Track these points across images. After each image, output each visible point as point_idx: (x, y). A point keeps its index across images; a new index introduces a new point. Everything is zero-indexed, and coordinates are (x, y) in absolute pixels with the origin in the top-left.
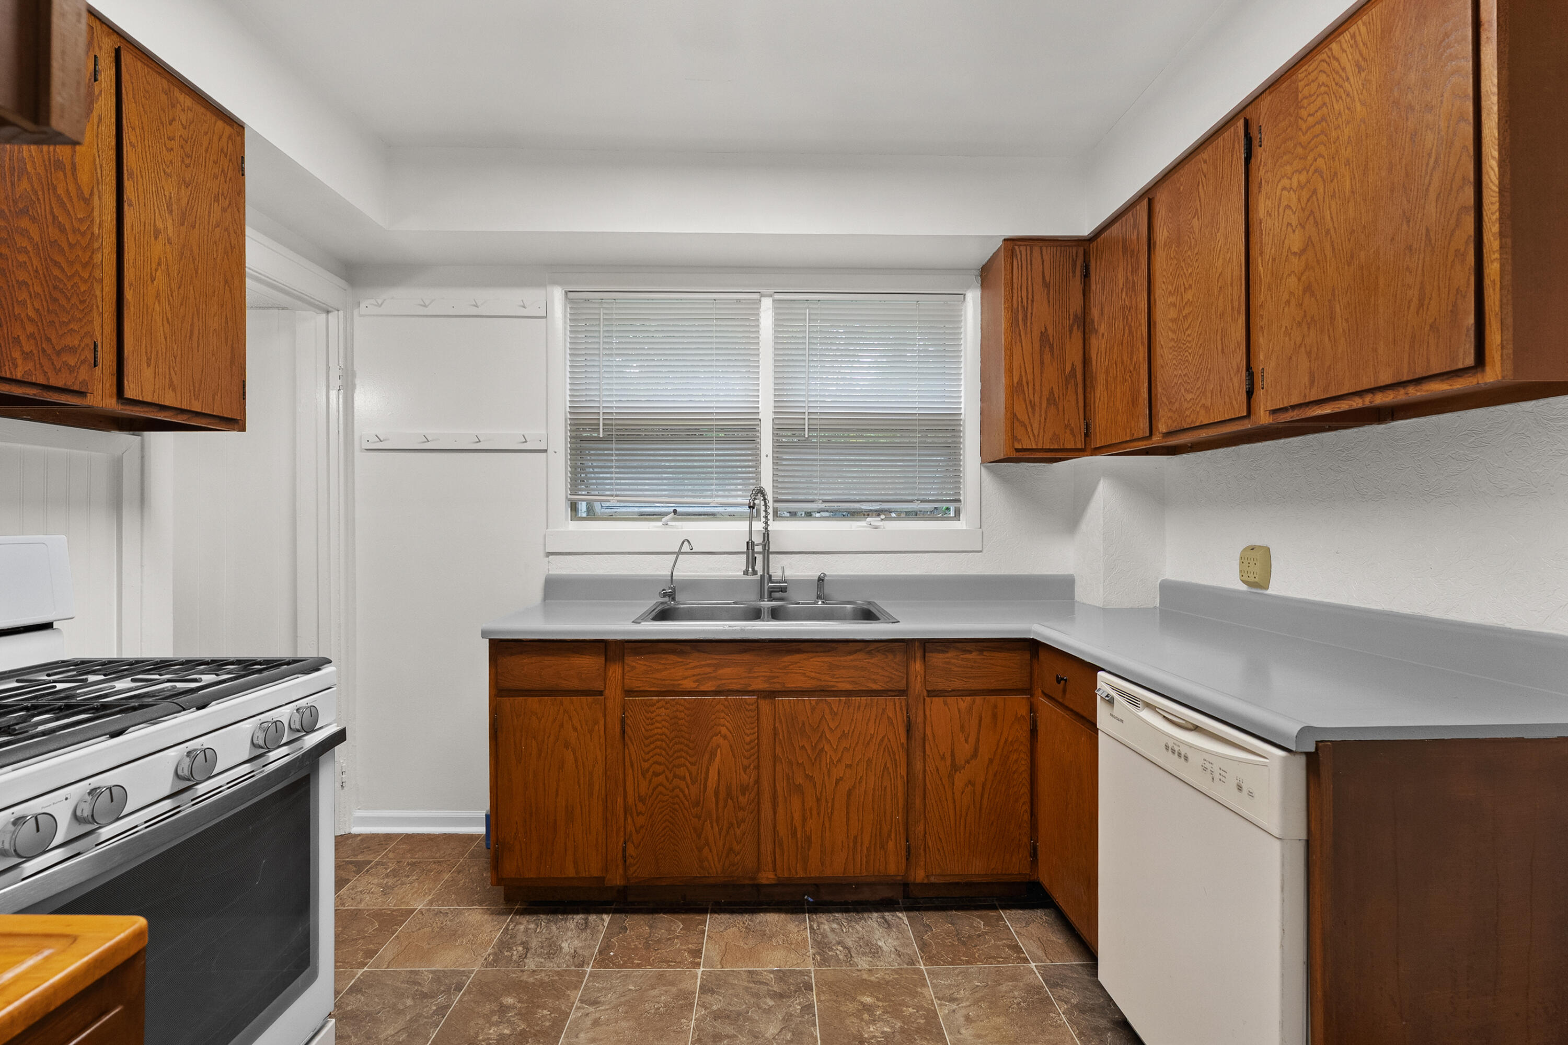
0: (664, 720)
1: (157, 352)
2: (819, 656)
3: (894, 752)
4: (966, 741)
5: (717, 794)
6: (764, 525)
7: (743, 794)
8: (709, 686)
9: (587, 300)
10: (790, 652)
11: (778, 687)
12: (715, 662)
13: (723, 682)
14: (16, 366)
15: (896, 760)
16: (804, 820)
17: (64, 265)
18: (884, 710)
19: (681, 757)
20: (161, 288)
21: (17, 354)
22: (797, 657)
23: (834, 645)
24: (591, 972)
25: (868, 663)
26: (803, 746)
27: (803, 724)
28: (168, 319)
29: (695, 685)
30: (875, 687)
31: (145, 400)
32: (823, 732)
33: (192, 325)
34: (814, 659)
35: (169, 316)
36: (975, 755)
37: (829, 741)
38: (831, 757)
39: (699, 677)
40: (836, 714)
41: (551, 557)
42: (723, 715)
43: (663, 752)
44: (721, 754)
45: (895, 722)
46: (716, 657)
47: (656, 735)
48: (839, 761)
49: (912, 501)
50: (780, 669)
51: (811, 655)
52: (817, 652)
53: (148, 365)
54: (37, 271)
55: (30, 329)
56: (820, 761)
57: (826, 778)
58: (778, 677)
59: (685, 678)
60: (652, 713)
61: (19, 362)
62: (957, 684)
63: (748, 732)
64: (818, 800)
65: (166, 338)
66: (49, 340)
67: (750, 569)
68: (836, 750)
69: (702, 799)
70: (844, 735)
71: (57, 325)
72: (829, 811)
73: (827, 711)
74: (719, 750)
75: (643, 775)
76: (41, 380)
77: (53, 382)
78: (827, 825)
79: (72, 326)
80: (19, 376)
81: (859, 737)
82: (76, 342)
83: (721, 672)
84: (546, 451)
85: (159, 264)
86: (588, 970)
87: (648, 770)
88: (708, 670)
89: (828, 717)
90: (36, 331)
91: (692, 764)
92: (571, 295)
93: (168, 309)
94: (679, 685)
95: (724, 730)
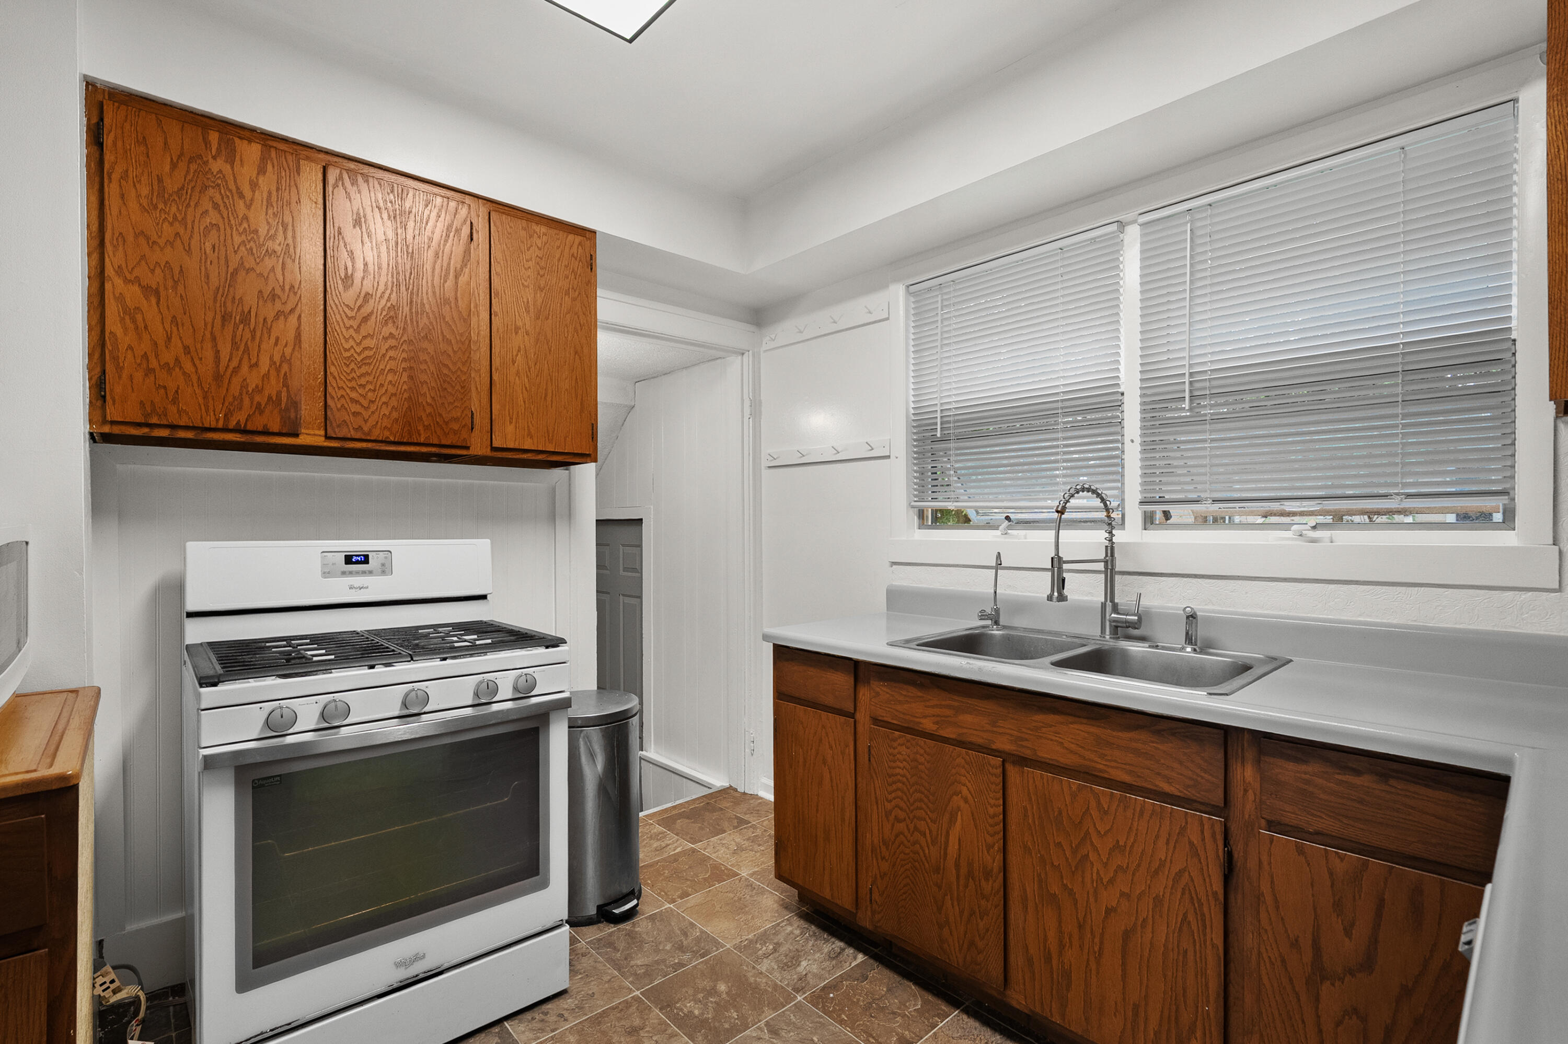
0: (905, 760)
1: (518, 412)
2: (1082, 723)
3: (1199, 900)
4: (1348, 933)
5: (957, 866)
6: (1107, 535)
7: (987, 880)
8: (949, 732)
9: (930, 289)
10: (1043, 709)
11: (1028, 753)
12: (956, 704)
13: (965, 731)
14: (420, 435)
15: (1203, 915)
16: (1061, 946)
17: (451, 366)
18: (1183, 830)
19: (921, 808)
20: (520, 368)
21: (421, 428)
22: (1051, 718)
23: (1103, 711)
24: (800, 1001)
25: (1157, 749)
26: (1060, 843)
27: (1060, 813)
28: (526, 388)
29: (934, 727)
30: (1167, 788)
31: (508, 447)
32: (1087, 833)
33: (546, 390)
34: (1076, 726)
35: (527, 386)
36: (1367, 964)
37: (1096, 849)
38: (1098, 873)
39: (939, 719)
40: (1106, 813)
41: (894, 567)
42: (963, 771)
43: (905, 798)
44: (962, 820)
45: (1202, 853)
46: (956, 698)
47: (897, 775)
48: (1112, 881)
49: (1385, 496)
50: (1029, 729)
51: (1071, 719)
52: (1079, 717)
53: (511, 423)
54: (433, 373)
55: (429, 410)
56: (1083, 872)
57: (1092, 900)
58: (1027, 740)
59: (925, 717)
60: (894, 749)
61: (422, 432)
62: (1326, 824)
63: (992, 802)
64: (1080, 927)
65: (524, 402)
66: (440, 415)
67: (1056, 594)
68: (1106, 865)
69: (942, 867)
70: (1117, 847)
71: (446, 405)
72: (1096, 949)
73: (1093, 804)
74: (959, 813)
75: (887, 817)
76: (436, 442)
77: (444, 442)
78: (1093, 966)
79: (456, 404)
80: (422, 440)
81: (1141, 858)
82: (459, 414)
83: (961, 717)
84: (889, 457)
85: (519, 351)
86: (799, 998)
87: (891, 811)
88: (948, 712)
89: (1094, 813)
90: (432, 410)
91: (934, 822)
92: (912, 289)
93: (526, 380)
94: (920, 723)
95: (965, 791)
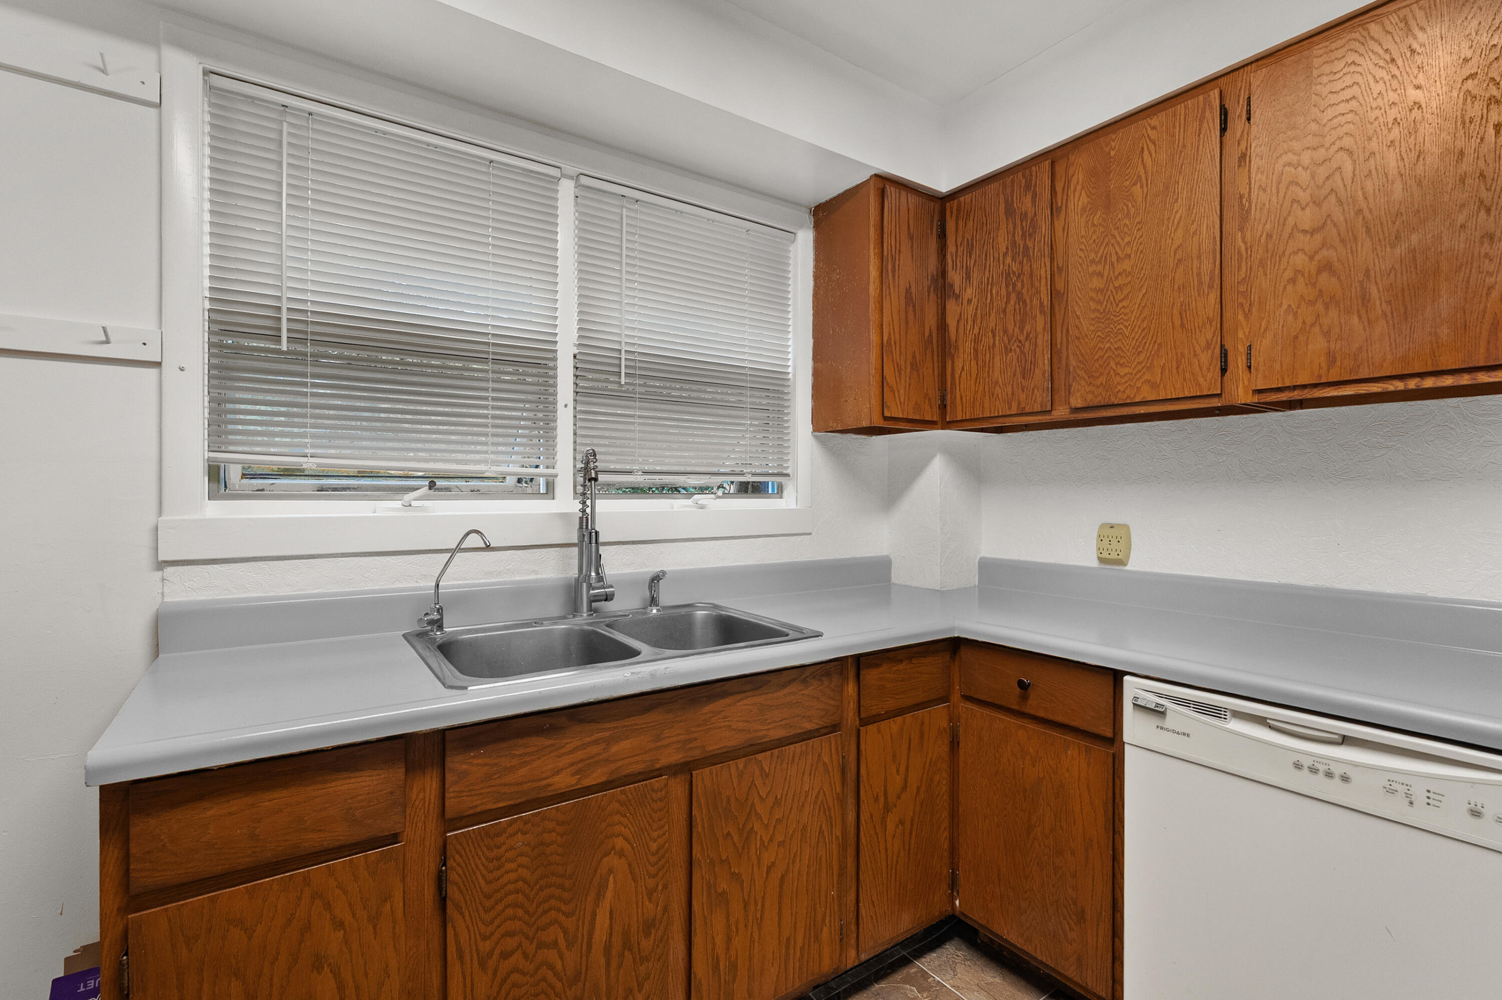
0: (521, 854)
2: (748, 697)
3: (829, 807)
4: (898, 771)
5: (607, 950)
7: (647, 934)
8: (597, 776)
9: (251, 99)
10: (712, 698)
11: (697, 754)
12: (607, 734)
13: (620, 763)
15: (831, 818)
16: (729, 939)
18: (820, 756)
19: (550, 909)
22: (720, 703)
23: (765, 677)
25: (803, 694)
26: (729, 834)
27: (728, 801)
29: (573, 780)
30: (809, 726)
32: (753, 804)
34: (742, 703)
36: (905, 787)
37: (759, 817)
38: (761, 839)
39: (580, 765)
40: (767, 775)
41: (170, 570)
42: (617, 818)
43: (520, 912)
44: (615, 882)
45: (830, 769)
46: (608, 725)
47: (506, 885)
48: (771, 840)
50: (699, 726)
51: (739, 697)
52: (745, 692)
56: (749, 848)
57: (756, 869)
58: (695, 739)
59: (558, 772)
60: (499, 847)
62: (891, 704)
63: (655, 834)
64: (746, 905)
67: (593, 574)
68: (767, 827)
69: (583, 970)
70: (777, 802)
72: (758, 916)
73: (757, 772)
74: (611, 879)
75: (483, 965)
78: (756, 935)
81: (793, 801)
83: (615, 749)
84: (158, 365)
87: (490, 954)
88: (594, 750)
89: (758, 782)
91: (568, 915)
92: (216, 81)
94: (549, 785)
95: (620, 843)
